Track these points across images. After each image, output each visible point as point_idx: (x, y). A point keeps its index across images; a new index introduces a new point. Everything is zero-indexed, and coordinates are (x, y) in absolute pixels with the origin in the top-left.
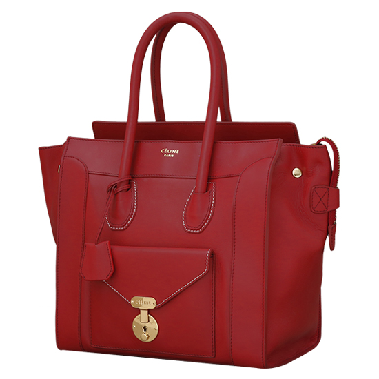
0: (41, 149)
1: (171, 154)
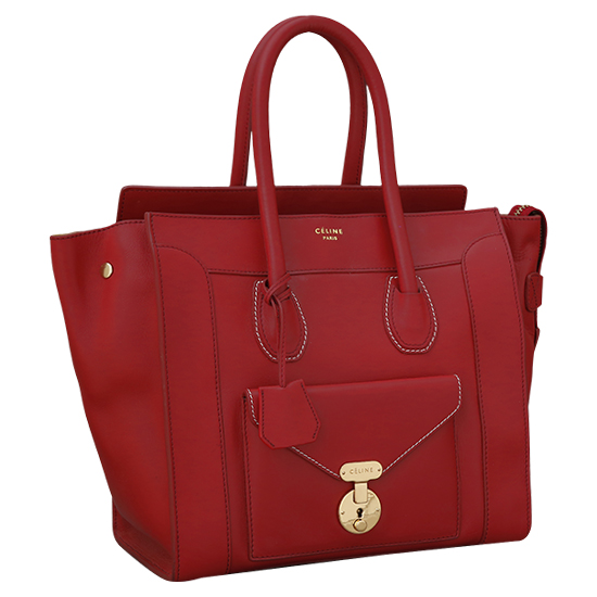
0: (53, 239)
1: (333, 235)
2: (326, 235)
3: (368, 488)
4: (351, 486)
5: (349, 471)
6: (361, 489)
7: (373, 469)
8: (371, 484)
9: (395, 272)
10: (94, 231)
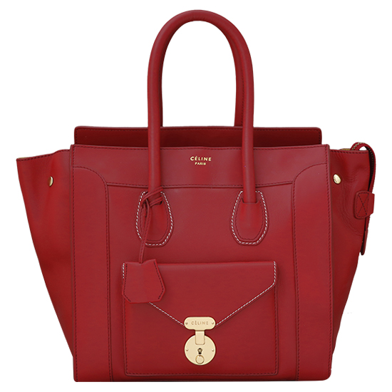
0: (19, 161)
1: (203, 161)
2: (198, 161)
3: (205, 335)
4: (193, 333)
5: (190, 323)
6: (200, 335)
7: (209, 323)
8: (207, 333)
9: (242, 188)
10: (45, 156)
